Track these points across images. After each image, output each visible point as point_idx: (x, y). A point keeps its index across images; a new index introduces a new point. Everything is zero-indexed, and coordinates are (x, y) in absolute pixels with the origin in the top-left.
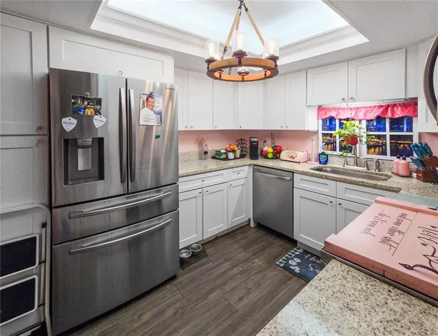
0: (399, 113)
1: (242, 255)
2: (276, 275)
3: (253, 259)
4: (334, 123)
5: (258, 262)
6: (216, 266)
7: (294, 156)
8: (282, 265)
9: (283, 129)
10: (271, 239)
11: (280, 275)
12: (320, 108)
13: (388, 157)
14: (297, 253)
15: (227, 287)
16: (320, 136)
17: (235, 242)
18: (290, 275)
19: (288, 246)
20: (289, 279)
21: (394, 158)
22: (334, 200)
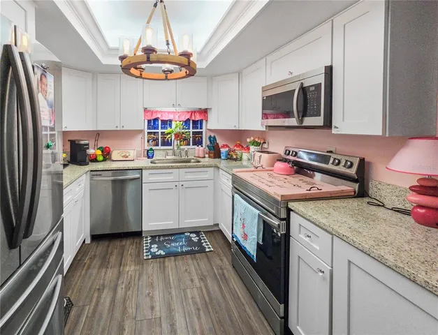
0: (198, 117)
1: (110, 274)
2: (153, 267)
3: (123, 269)
4: (157, 123)
5: (130, 268)
6: (97, 305)
7: (128, 154)
8: (150, 257)
9: (118, 129)
10: (117, 243)
11: (155, 265)
12: (146, 110)
13: (191, 146)
14: (149, 241)
15: (130, 311)
16: (146, 134)
17: (89, 268)
18: (162, 260)
19: (137, 240)
20: (164, 262)
21: (195, 147)
22: (177, 183)
